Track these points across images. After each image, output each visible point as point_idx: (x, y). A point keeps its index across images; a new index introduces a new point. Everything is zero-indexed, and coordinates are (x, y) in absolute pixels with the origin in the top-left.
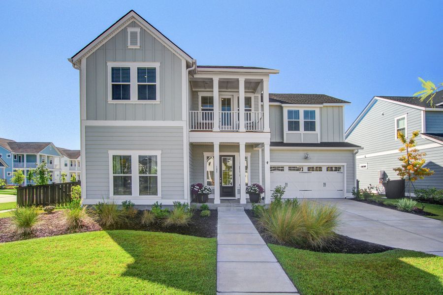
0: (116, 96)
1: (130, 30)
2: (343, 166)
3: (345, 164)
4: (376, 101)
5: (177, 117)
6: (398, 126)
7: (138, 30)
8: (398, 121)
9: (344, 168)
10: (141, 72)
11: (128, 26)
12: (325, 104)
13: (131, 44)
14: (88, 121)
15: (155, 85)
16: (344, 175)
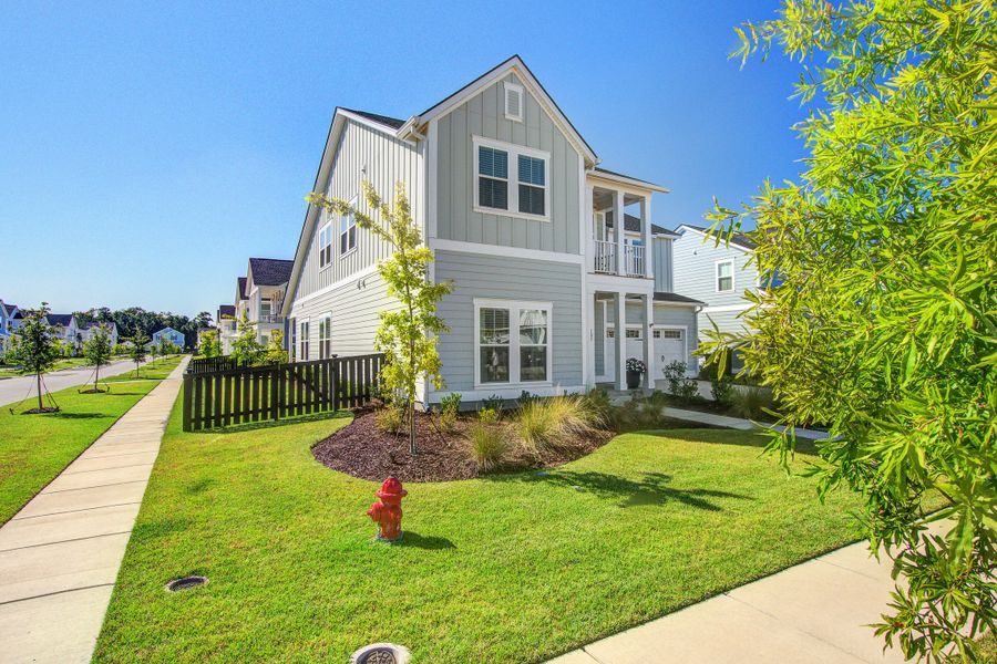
0: (485, 202)
1: (508, 86)
2: (683, 330)
3: (686, 327)
4: (684, 231)
5: (571, 246)
6: (720, 273)
7: (520, 90)
8: (720, 266)
9: (684, 334)
10: (524, 162)
11: (504, 79)
12: (659, 235)
13: (510, 112)
14: (440, 240)
15: (543, 190)
16: (684, 345)
